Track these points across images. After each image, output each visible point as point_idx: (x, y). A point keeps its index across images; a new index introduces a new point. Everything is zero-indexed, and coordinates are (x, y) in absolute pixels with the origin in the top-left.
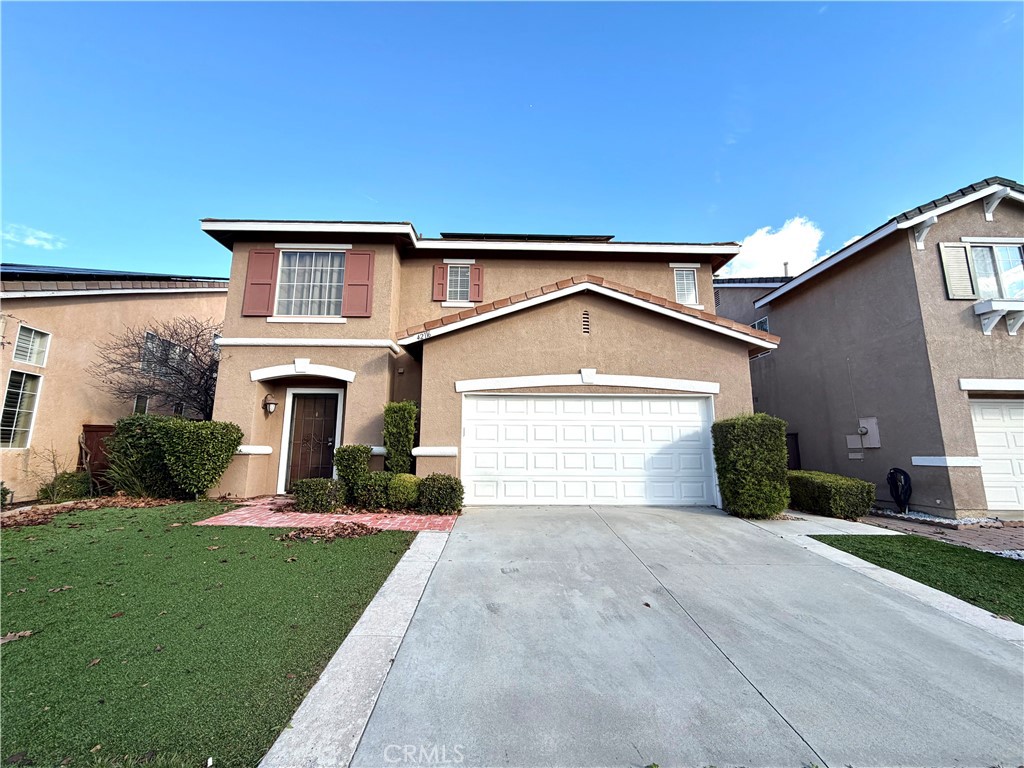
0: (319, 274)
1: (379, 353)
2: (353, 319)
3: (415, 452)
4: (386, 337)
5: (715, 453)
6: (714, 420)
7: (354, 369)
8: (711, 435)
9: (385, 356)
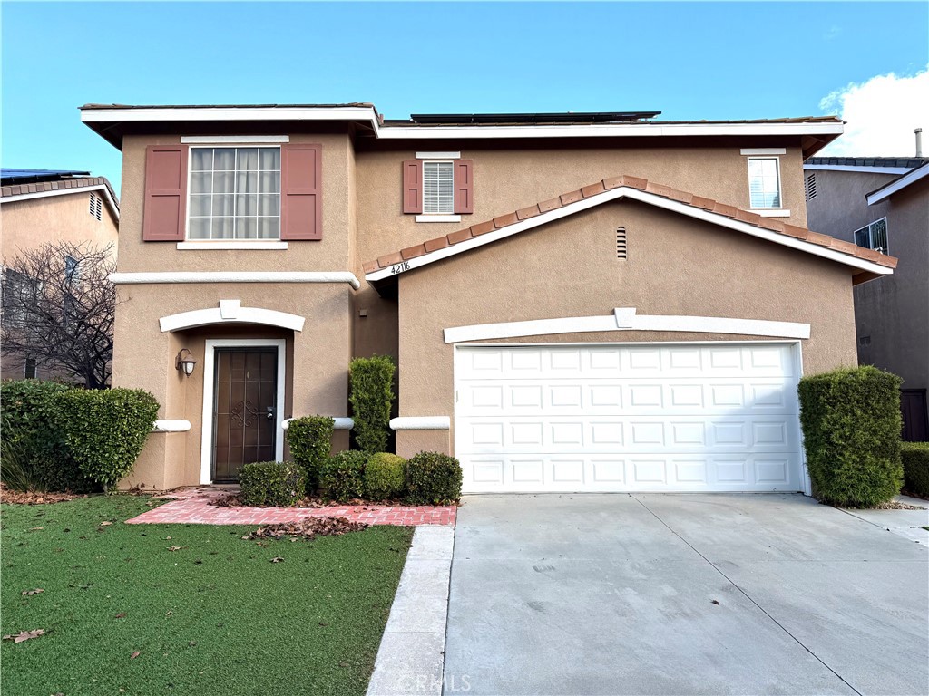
0: (243, 179)
1: (335, 290)
2: (296, 243)
3: (394, 424)
4: (343, 269)
5: (802, 420)
6: (802, 375)
7: (303, 313)
8: (797, 396)
9: (343, 294)
